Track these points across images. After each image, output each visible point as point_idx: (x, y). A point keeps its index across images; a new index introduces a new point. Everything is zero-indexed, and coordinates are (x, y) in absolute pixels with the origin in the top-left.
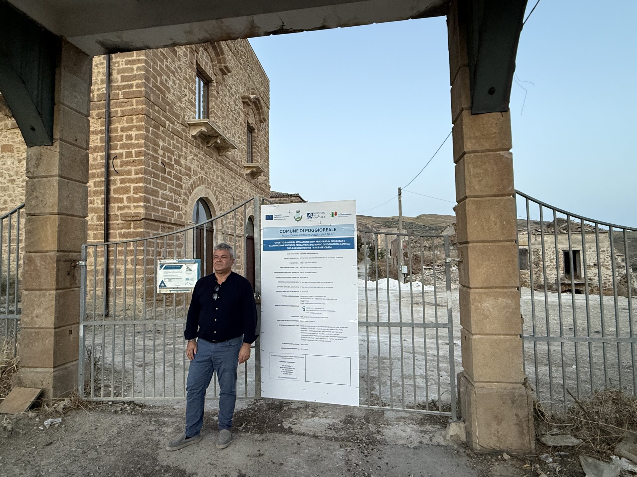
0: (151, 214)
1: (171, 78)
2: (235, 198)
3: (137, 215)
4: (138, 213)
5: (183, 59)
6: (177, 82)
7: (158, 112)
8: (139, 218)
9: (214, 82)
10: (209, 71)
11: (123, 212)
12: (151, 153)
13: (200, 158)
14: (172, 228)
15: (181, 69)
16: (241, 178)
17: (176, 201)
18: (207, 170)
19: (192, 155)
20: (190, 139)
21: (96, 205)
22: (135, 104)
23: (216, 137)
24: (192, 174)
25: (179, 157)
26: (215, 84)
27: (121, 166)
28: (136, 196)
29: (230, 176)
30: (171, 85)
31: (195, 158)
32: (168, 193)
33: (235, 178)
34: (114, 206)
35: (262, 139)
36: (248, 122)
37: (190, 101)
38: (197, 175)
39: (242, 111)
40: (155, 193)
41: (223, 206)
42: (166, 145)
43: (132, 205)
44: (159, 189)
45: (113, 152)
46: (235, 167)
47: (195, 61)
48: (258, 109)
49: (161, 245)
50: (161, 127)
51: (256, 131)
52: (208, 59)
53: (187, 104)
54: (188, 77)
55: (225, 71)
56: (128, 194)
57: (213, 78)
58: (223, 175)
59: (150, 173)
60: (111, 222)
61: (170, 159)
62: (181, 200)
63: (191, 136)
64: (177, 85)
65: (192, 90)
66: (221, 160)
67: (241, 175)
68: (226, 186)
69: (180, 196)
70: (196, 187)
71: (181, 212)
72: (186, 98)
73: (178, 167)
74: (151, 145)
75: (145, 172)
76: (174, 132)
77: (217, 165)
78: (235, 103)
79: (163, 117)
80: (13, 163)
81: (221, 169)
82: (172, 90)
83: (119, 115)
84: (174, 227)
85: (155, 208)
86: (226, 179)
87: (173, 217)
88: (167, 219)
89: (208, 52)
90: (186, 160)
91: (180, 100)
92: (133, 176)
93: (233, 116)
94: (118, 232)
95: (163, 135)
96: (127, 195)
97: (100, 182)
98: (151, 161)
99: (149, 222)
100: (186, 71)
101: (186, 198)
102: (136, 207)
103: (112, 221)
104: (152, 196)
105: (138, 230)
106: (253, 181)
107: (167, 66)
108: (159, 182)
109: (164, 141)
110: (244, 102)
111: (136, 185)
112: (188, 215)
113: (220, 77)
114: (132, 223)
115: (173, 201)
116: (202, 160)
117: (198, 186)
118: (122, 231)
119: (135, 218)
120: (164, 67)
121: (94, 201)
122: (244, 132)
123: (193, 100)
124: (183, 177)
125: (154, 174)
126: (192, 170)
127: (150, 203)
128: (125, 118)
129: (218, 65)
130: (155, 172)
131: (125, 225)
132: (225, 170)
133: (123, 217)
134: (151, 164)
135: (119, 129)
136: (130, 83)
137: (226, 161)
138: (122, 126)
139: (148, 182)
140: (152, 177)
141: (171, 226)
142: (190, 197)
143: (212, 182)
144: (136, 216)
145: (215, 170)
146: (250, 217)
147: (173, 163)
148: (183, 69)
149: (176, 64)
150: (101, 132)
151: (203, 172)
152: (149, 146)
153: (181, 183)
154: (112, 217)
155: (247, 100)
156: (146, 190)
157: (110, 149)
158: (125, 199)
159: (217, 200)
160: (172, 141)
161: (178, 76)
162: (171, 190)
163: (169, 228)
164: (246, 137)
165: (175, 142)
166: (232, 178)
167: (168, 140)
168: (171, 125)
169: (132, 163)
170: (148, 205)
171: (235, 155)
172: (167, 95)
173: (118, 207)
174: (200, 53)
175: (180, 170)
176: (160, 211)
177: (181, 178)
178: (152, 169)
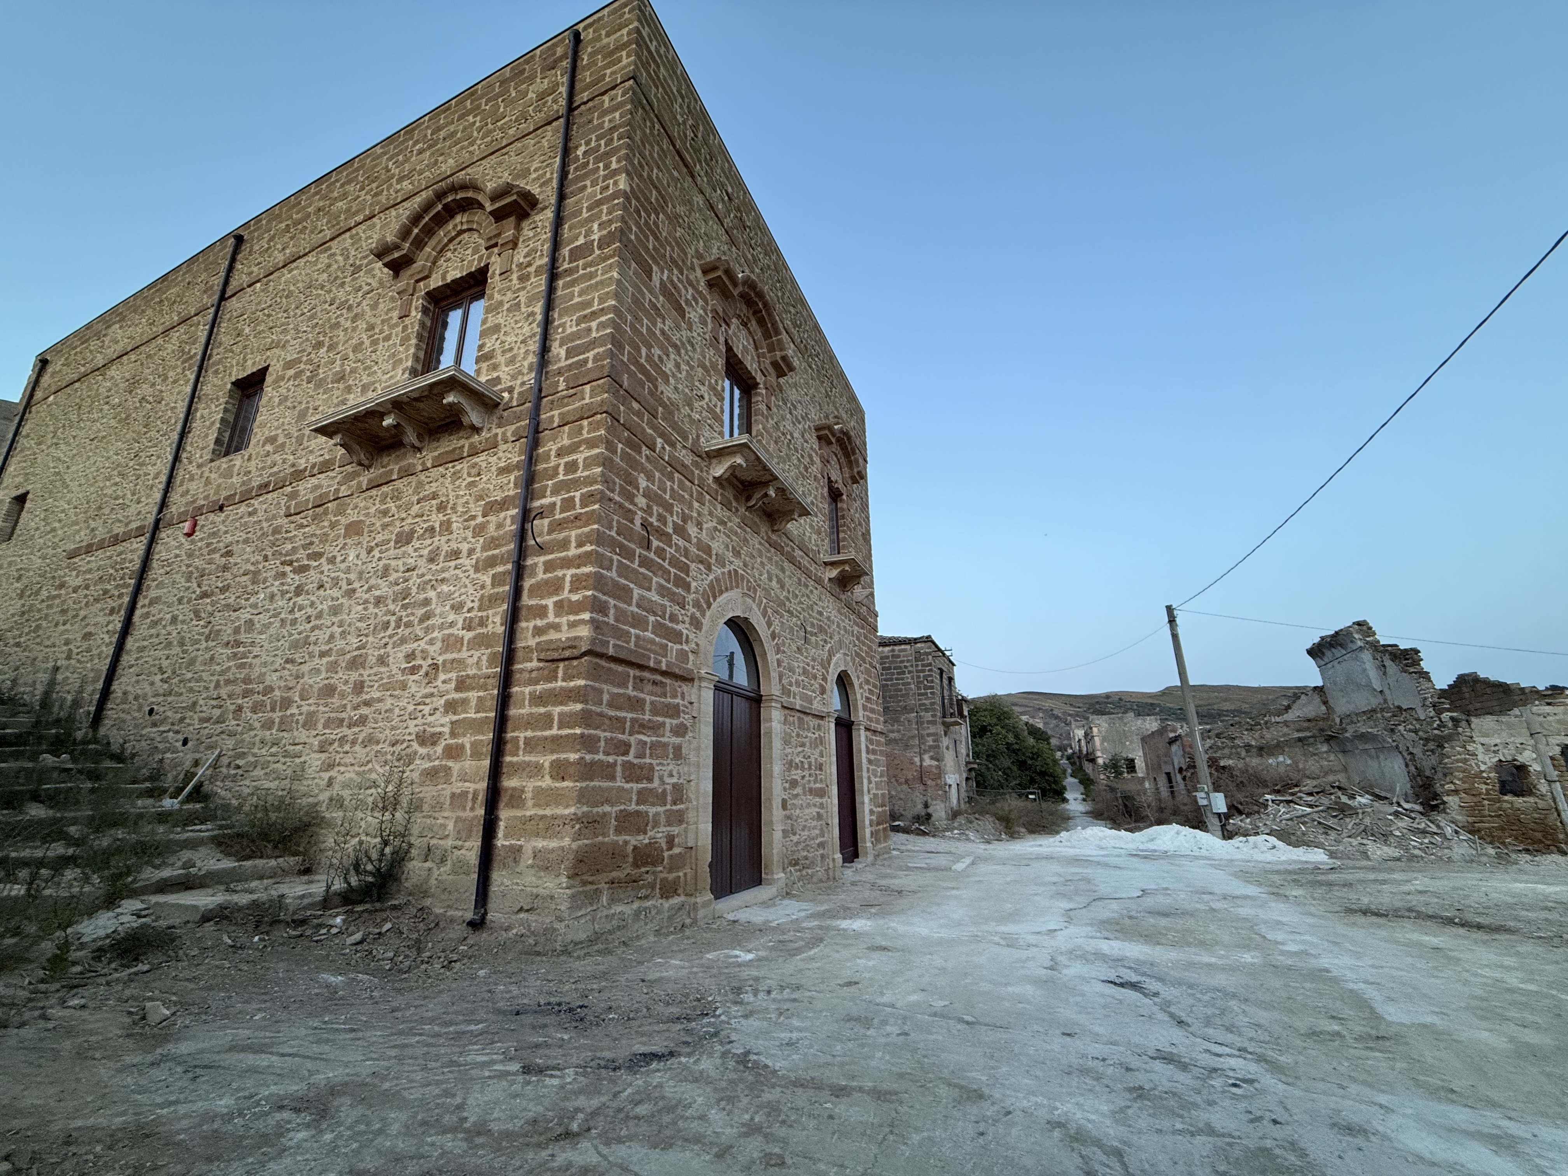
0: (608, 642)
1: (672, 356)
2: (809, 629)
3: (572, 644)
4: (576, 638)
5: (698, 328)
6: (684, 367)
7: (638, 414)
8: (576, 652)
9: (761, 386)
10: (751, 364)
11: (544, 638)
12: (617, 498)
13: (731, 530)
14: (662, 682)
15: (693, 346)
16: (819, 587)
17: (673, 618)
18: (747, 559)
19: (715, 520)
20: (709, 485)
21: (490, 627)
22: (587, 396)
23: (766, 484)
24: (713, 561)
25: (684, 521)
26: (764, 392)
27: (550, 532)
28: (575, 597)
29: (795, 579)
30: (670, 370)
31: (719, 527)
32: (654, 596)
33: (807, 586)
34: (526, 625)
35: (857, 515)
36: (829, 478)
37: (711, 410)
38: (724, 566)
39: (816, 453)
40: (623, 594)
41: (784, 644)
42: (655, 488)
43: (564, 620)
44: (632, 586)
45: (537, 504)
46: (805, 561)
47: (722, 340)
48: (847, 455)
49: (632, 726)
50: (644, 448)
51: (844, 497)
52: (748, 341)
53: (705, 414)
54: (707, 364)
55: (782, 368)
56: (558, 595)
57: (759, 378)
58: (781, 576)
59: (613, 544)
60: (517, 667)
61: (662, 519)
62: (686, 619)
63: (711, 479)
64: (684, 373)
65: (715, 389)
66: (776, 542)
67: (819, 581)
68: (788, 599)
69: (683, 608)
70: (721, 592)
71: (685, 647)
72: (703, 403)
73: (681, 543)
74: (617, 480)
75: (599, 539)
76: (674, 465)
77: (769, 551)
78: (803, 436)
79: (651, 428)
80: (358, 556)
81: (776, 562)
82: (672, 381)
83: (555, 425)
84: (668, 681)
85: (620, 629)
86: (787, 585)
87: (666, 656)
88: (649, 658)
89: (748, 329)
90: (701, 529)
91: (690, 405)
92: (573, 551)
93: (799, 460)
94: (527, 690)
95: (648, 466)
96: (556, 599)
97: (504, 573)
98: (616, 518)
99: (603, 663)
100: (703, 352)
101: (698, 614)
102: (572, 625)
103: (519, 663)
104: (614, 599)
105: (572, 684)
106: (843, 597)
107: (663, 332)
108: (634, 569)
109: (650, 477)
110: (819, 438)
111: (578, 571)
112: (701, 655)
113: (772, 379)
114: (561, 665)
115: (667, 616)
116: (736, 534)
117: (727, 590)
118: (539, 687)
119: (567, 654)
120: (658, 332)
121: (488, 617)
122: (822, 494)
123: (718, 410)
124: (693, 566)
125: (622, 546)
126: (714, 552)
127: (607, 616)
128: (566, 428)
129: (768, 355)
130: (626, 543)
131: (546, 672)
132: (786, 564)
133: (542, 651)
134: (615, 524)
135: (553, 453)
136: (581, 357)
137: (787, 545)
138: (559, 445)
139: (606, 563)
140: (616, 554)
141: (658, 678)
142: (708, 613)
143: (759, 586)
144: (570, 647)
145: (765, 560)
146: (839, 675)
147: (670, 531)
148: (697, 347)
149: (684, 333)
150: (517, 466)
151: (737, 562)
152: (614, 483)
153: (688, 579)
154: (520, 655)
155: (827, 432)
156: (598, 582)
157: (532, 499)
158: (551, 607)
159: (769, 627)
160: (668, 483)
161: (687, 357)
162: (663, 591)
163: (655, 683)
164: (826, 506)
165: (675, 487)
166: (800, 584)
167: (660, 479)
168: (667, 448)
169: (572, 522)
170: (601, 619)
171: (806, 539)
172: (662, 387)
173: (535, 627)
174: (732, 327)
175: (686, 549)
176: (633, 639)
177: (688, 566)
178: (618, 534)
